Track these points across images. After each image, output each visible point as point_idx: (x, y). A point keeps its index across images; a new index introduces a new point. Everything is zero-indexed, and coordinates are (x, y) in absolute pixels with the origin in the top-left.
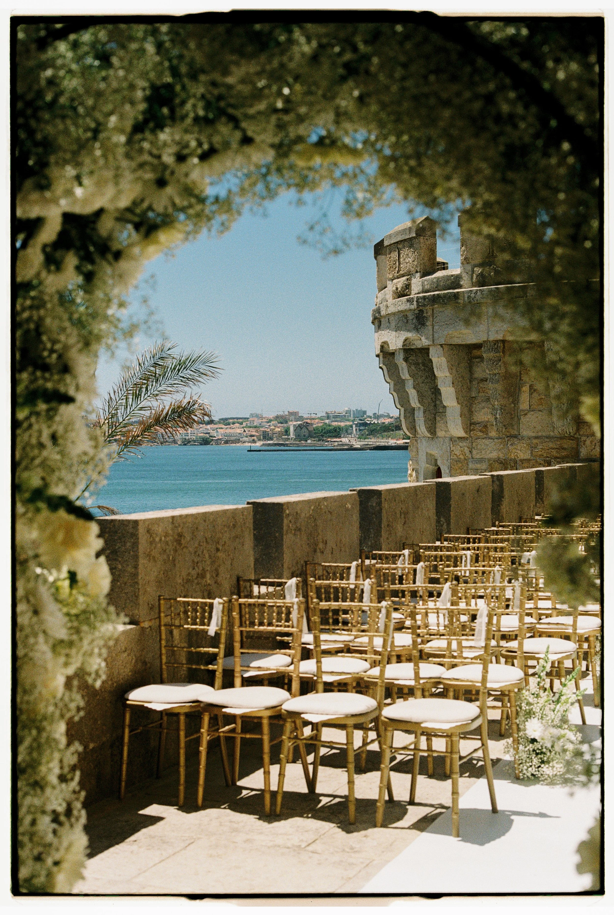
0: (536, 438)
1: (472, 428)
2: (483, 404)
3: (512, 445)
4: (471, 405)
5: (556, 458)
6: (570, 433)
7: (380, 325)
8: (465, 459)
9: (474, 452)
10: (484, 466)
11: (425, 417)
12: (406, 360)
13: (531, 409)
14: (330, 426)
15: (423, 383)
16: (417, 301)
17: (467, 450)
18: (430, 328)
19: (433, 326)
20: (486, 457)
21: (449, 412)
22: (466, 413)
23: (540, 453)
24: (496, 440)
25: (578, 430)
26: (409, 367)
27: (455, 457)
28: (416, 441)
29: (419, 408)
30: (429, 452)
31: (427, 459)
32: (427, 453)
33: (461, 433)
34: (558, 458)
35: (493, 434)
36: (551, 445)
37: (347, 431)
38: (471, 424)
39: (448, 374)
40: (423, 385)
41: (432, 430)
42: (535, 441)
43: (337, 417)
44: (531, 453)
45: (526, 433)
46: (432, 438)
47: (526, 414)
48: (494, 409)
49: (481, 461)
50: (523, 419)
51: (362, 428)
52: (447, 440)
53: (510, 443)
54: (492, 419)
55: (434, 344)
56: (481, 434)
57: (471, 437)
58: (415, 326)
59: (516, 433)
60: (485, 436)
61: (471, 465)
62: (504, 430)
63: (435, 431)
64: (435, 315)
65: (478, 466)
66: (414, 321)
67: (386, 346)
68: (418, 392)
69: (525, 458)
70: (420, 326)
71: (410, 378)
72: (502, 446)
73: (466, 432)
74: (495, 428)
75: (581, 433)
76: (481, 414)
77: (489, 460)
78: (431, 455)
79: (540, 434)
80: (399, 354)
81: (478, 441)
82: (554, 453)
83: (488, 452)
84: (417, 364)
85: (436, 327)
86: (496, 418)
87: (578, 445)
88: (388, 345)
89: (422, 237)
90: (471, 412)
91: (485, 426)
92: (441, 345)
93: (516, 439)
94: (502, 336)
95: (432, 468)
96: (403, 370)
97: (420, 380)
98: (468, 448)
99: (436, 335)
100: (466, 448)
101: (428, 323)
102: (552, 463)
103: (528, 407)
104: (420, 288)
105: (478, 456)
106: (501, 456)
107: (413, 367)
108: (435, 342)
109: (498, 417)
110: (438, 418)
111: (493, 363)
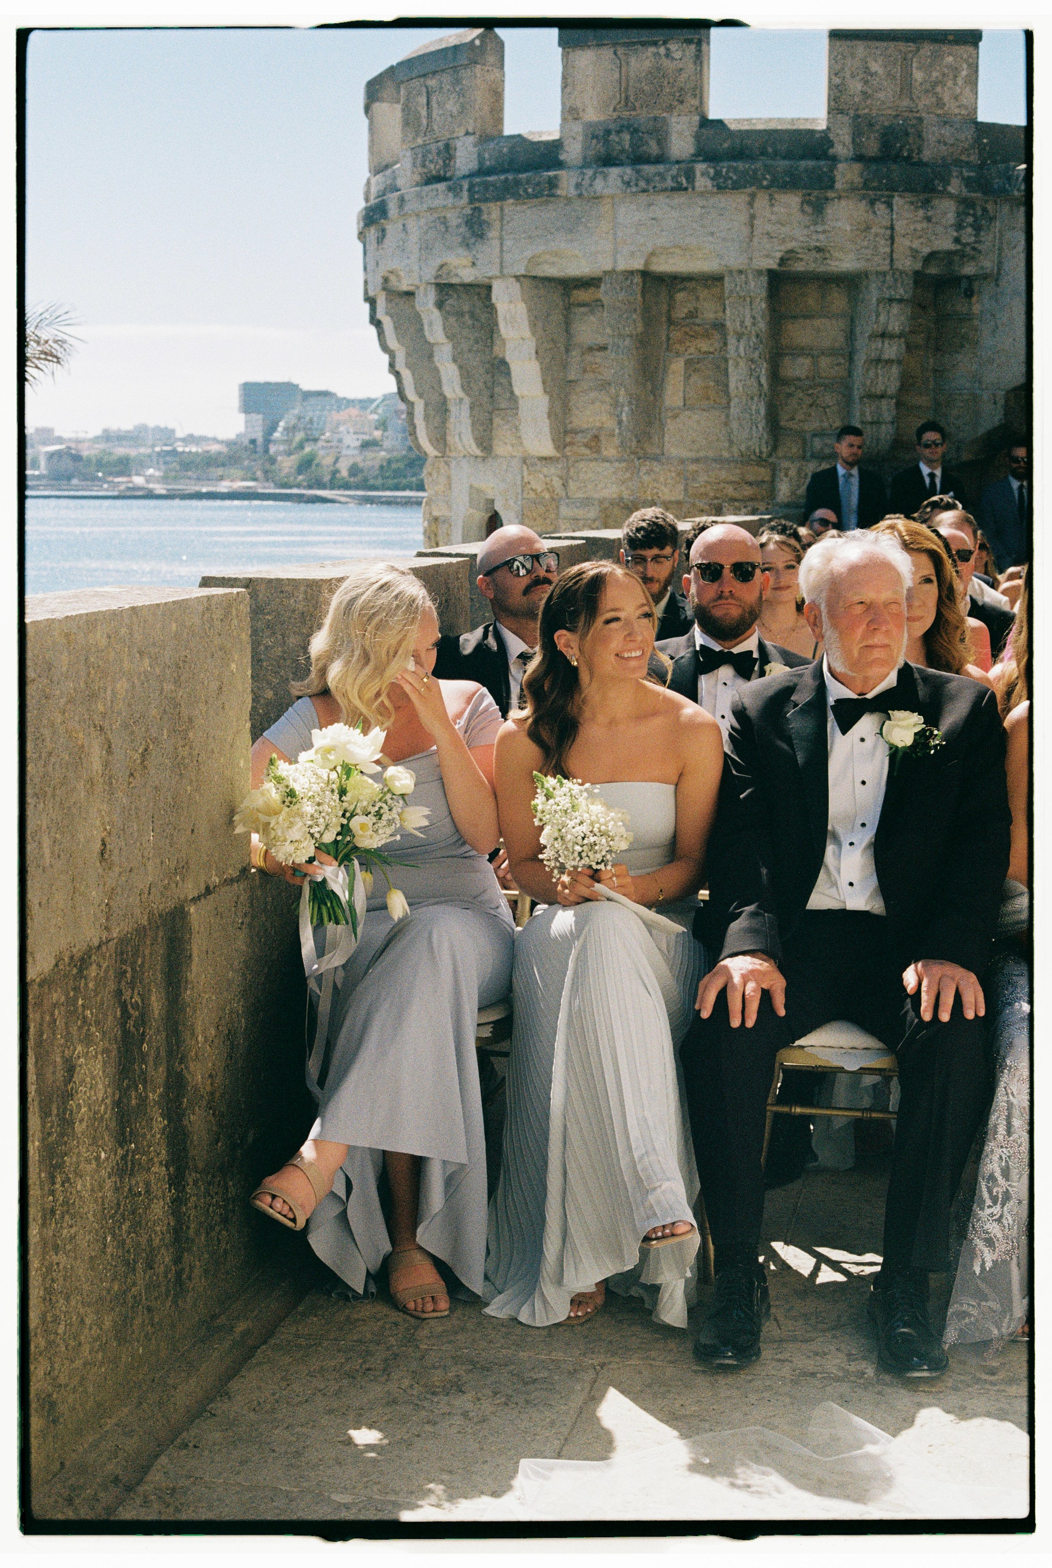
0: (697, 461)
1: (568, 440)
2: (593, 395)
3: (648, 473)
4: (567, 395)
5: (733, 500)
6: (761, 452)
7: (384, 236)
8: (553, 499)
9: (572, 485)
10: (592, 513)
11: (472, 416)
12: (440, 305)
13: (686, 406)
14: (110, 454)
15: (470, 351)
16: (469, 190)
17: (557, 483)
18: (496, 243)
19: (501, 239)
20: (596, 496)
21: (524, 406)
22: (558, 411)
23: (703, 490)
24: (617, 464)
25: (775, 448)
26: (445, 319)
27: (532, 495)
28: (446, 463)
29: (461, 400)
30: (476, 485)
31: (471, 500)
32: (471, 487)
33: (547, 448)
34: (736, 500)
35: (610, 451)
36: (723, 474)
37: (142, 463)
38: (566, 432)
39: (527, 334)
40: (470, 355)
41: (486, 444)
42: (693, 467)
43: (121, 438)
44: (686, 490)
45: (674, 450)
46: (484, 459)
47: (675, 417)
48: (616, 404)
49: (586, 502)
50: (671, 426)
51: (168, 459)
52: (515, 463)
53: (644, 470)
54: (611, 424)
55: (502, 276)
56: (588, 452)
57: (566, 457)
58: (464, 238)
59: (658, 451)
60: (595, 456)
61: (564, 511)
62: (634, 444)
63: (491, 447)
64: (507, 218)
65: (580, 513)
66: (463, 229)
67: (393, 278)
68: (461, 368)
69: (673, 499)
70: (473, 240)
71: (445, 340)
72: (628, 475)
73: (557, 448)
74: (616, 441)
75: (780, 454)
76: (588, 413)
77: (601, 502)
78: (479, 491)
79: (702, 454)
80: (425, 295)
81: (581, 465)
82: (730, 491)
83: (600, 486)
84: (460, 314)
85: (508, 243)
86: (620, 422)
87: (774, 476)
88: (398, 276)
89: (478, 66)
90: (566, 409)
91: (596, 437)
92: (517, 278)
93: (655, 464)
94: (642, 262)
95: (482, 516)
96: (431, 324)
97: (465, 346)
98: (561, 478)
99: (507, 257)
100: (556, 479)
101: (493, 234)
102: (724, 509)
103: (680, 403)
104: (474, 165)
105: (580, 495)
106: (626, 495)
107: (452, 320)
108: (505, 271)
109: (624, 419)
110: (497, 421)
111: (620, 316)
